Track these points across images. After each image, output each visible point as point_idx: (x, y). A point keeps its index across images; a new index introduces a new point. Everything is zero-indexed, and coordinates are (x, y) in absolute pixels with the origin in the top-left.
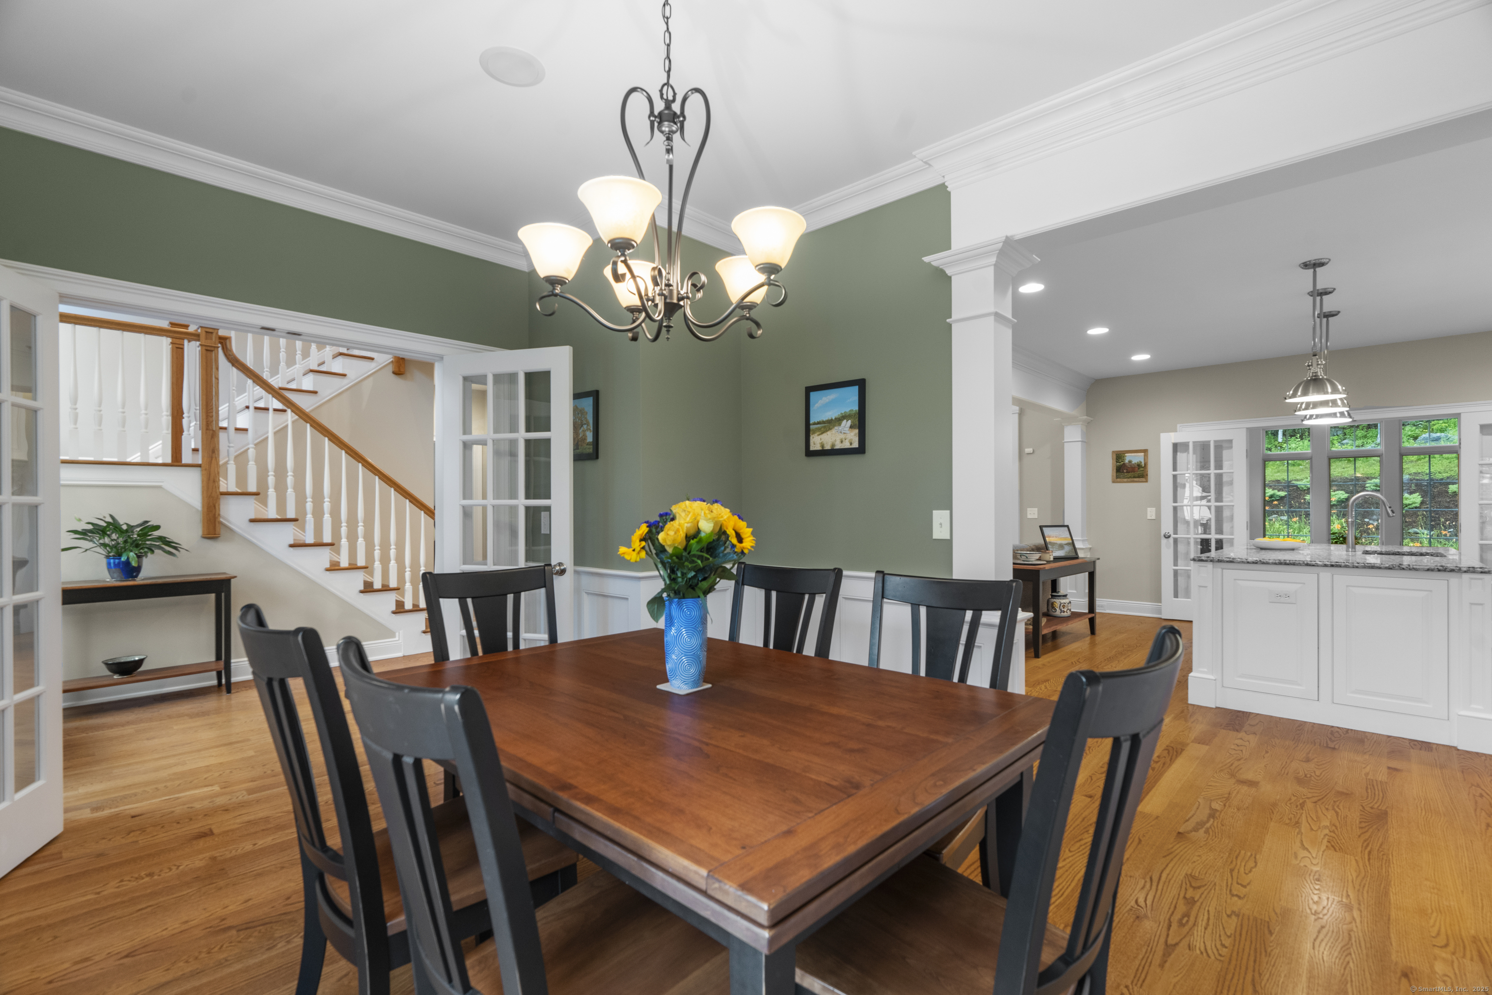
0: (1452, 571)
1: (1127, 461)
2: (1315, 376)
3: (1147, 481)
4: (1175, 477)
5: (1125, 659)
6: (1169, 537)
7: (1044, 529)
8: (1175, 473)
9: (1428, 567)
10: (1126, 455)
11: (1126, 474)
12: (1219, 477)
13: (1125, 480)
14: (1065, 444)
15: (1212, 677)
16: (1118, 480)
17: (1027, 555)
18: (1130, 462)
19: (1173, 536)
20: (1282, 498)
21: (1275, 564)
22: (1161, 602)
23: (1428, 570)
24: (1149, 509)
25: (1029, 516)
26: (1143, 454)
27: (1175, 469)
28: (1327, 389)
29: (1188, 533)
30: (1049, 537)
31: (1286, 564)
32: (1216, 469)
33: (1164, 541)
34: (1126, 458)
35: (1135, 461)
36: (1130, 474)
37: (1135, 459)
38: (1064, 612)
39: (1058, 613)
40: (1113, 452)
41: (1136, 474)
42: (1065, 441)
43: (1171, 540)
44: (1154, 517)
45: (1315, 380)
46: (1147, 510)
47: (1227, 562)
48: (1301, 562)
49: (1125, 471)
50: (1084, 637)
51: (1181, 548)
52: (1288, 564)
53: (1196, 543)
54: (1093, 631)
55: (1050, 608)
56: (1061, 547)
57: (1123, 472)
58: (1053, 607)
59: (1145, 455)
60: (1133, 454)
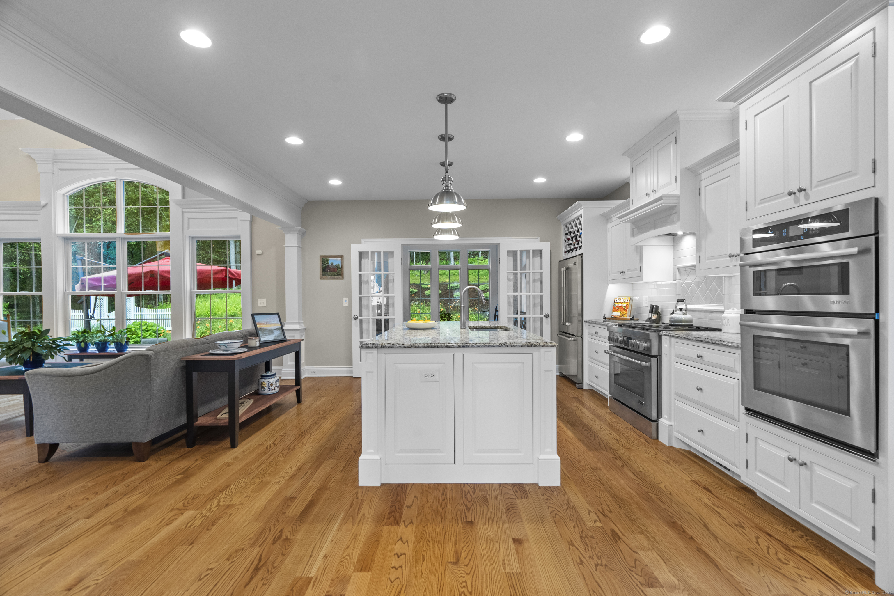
0: (535, 346)
1: (330, 264)
2: (447, 189)
3: (343, 279)
4: (360, 276)
5: (317, 429)
6: (357, 318)
7: (255, 317)
8: (360, 273)
9: (522, 344)
10: (329, 259)
11: (329, 273)
12: (387, 276)
13: (329, 277)
14: (286, 248)
15: (378, 457)
16: (324, 277)
17: (226, 345)
18: (332, 264)
19: (359, 318)
20: (416, 292)
21: (424, 347)
22: (352, 365)
23: (522, 346)
24: (344, 299)
25: (259, 305)
27: (360, 270)
28: (455, 199)
29: (368, 316)
30: (260, 324)
31: (432, 347)
32: (384, 271)
33: (354, 321)
34: (329, 261)
35: (335, 264)
36: (332, 273)
37: (334, 262)
38: (272, 390)
39: (267, 391)
40: (321, 256)
41: (336, 273)
42: (286, 245)
43: (358, 321)
44: (347, 305)
45: (447, 192)
47: (389, 347)
48: (443, 345)
49: (329, 271)
50: (291, 408)
51: (364, 325)
52: (433, 347)
53: (373, 321)
54: (299, 400)
55: (260, 387)
56: (271, 331)
57: (327, 272)
58: (262, 387)
59: (341, 260)
60: (334, 259)
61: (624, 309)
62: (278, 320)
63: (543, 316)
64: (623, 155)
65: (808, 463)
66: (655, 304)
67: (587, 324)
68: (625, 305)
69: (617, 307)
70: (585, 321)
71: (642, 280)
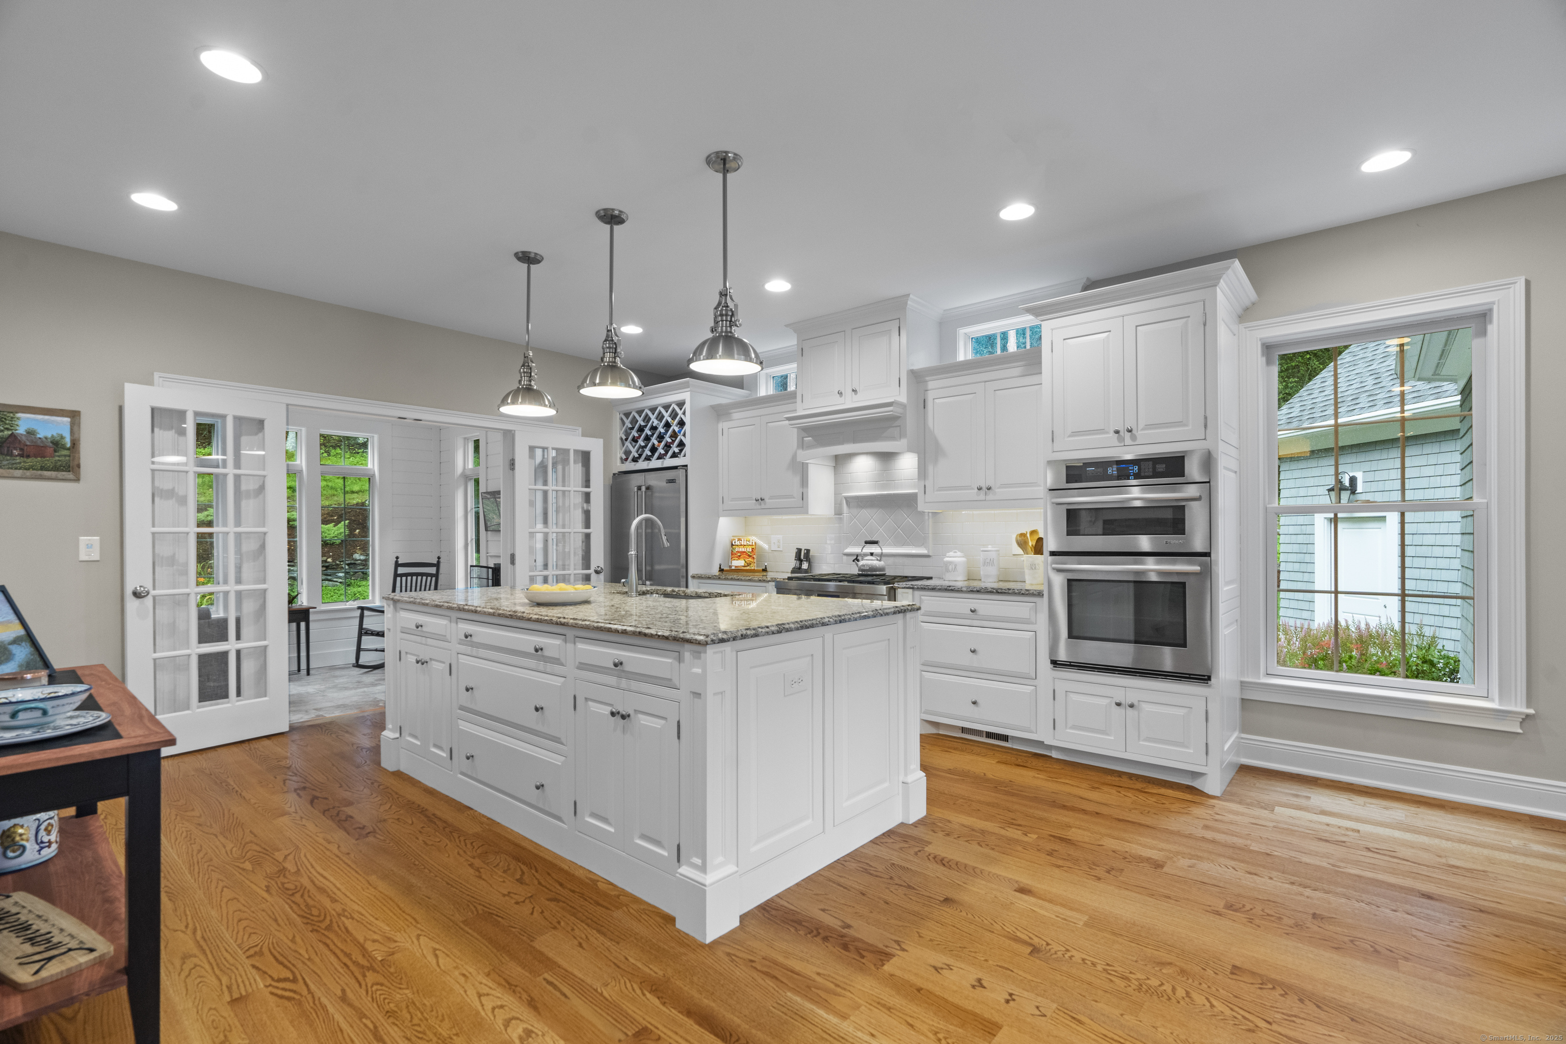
1: (20, 431)
3: (77, 480)
10: (22, 417)
11: (18, 460)
13: (18, 473)
18: (30, 432)
19: (152, 593)
24: (84, 538)
26: (68, 420)
33: (133, 604)
34: (22, 424)
35: (45, 432)
36: (30, 461)
37: (42, 428)
41: (49, 462)
43: (149, 601)
46: (78, 540)
49: (16, 452)
57: (11, 455)
59: (70, 423)
60: (47, 417)
61: (750, 556)
62: (11, 611)
63: (591, 571)
64: (786, 326)
65: (1136, 703)
66: (803, 547)
67: (696, 581)
68: (749, 549)
69: (738, 552)
70: (693, 577)
71: (807, 512)
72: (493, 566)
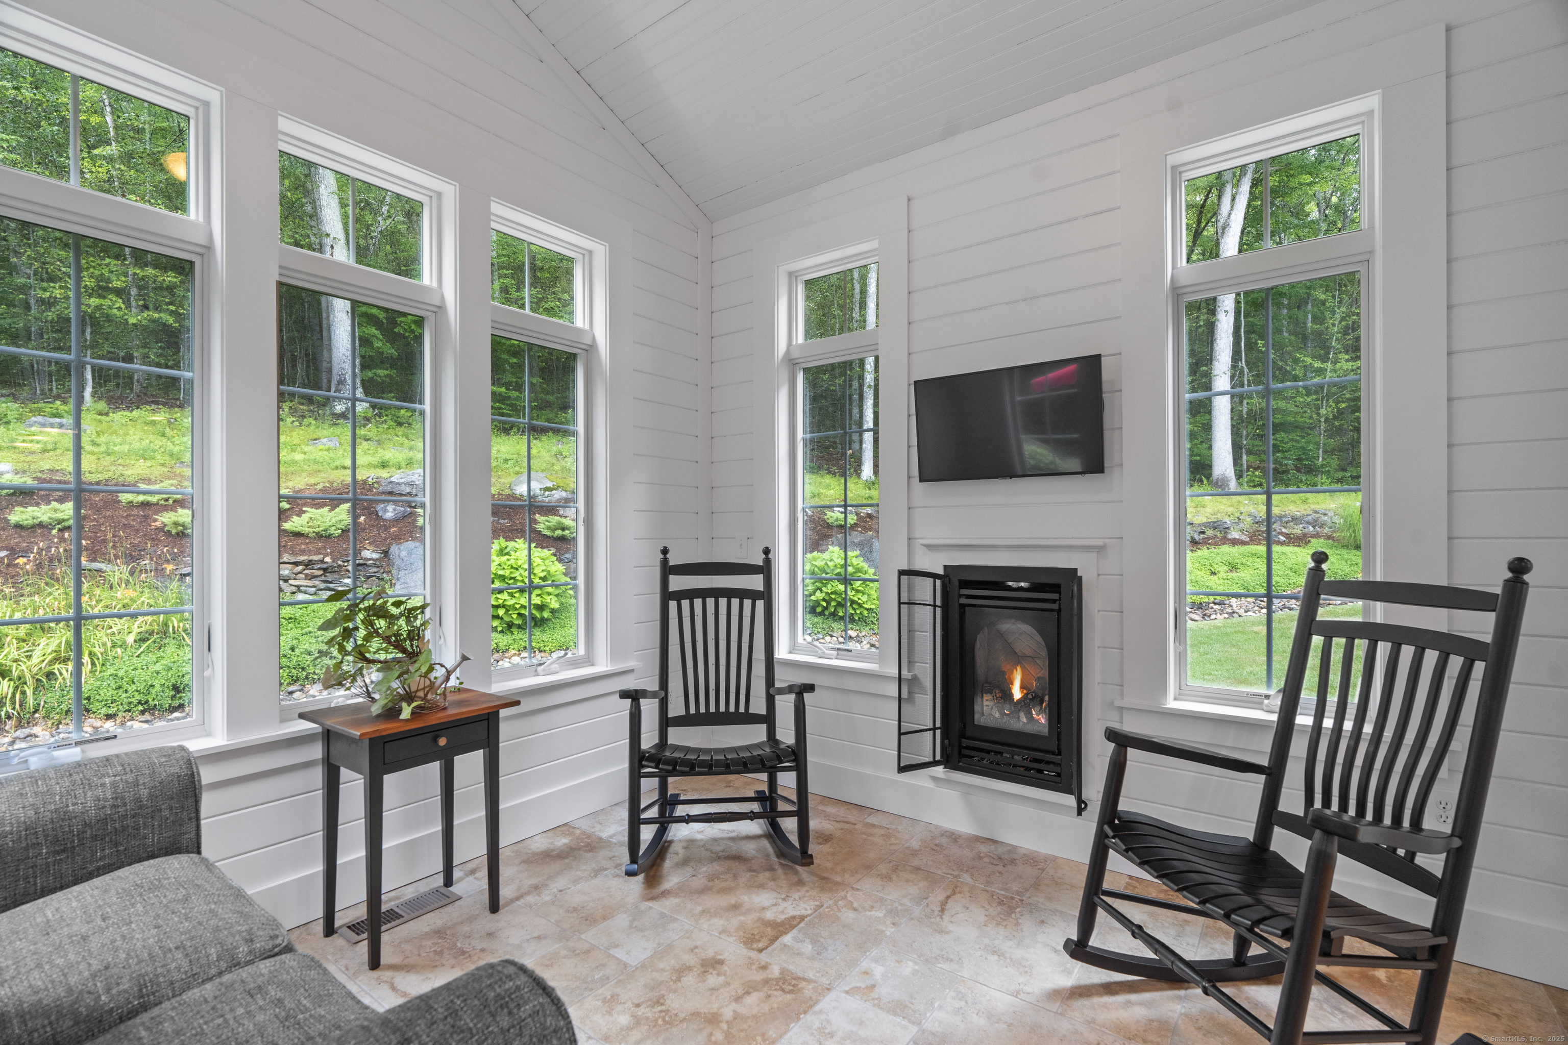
72: (941, 572)
